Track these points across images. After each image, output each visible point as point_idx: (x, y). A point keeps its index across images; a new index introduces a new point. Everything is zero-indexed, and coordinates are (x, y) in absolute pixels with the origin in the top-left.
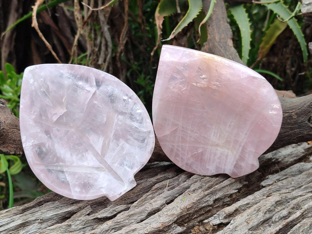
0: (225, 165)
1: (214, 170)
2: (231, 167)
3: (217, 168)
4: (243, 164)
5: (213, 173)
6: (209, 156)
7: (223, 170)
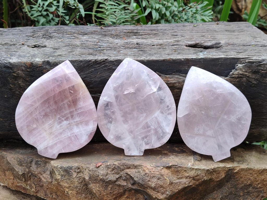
0: (41, 144)
1: (33, 142)
2: (43, 147)
3: (35, 142)
4: (50, 151)
5: (30, 143)
6: (37, 132)
7: (37, 145)
